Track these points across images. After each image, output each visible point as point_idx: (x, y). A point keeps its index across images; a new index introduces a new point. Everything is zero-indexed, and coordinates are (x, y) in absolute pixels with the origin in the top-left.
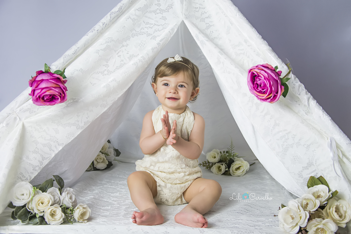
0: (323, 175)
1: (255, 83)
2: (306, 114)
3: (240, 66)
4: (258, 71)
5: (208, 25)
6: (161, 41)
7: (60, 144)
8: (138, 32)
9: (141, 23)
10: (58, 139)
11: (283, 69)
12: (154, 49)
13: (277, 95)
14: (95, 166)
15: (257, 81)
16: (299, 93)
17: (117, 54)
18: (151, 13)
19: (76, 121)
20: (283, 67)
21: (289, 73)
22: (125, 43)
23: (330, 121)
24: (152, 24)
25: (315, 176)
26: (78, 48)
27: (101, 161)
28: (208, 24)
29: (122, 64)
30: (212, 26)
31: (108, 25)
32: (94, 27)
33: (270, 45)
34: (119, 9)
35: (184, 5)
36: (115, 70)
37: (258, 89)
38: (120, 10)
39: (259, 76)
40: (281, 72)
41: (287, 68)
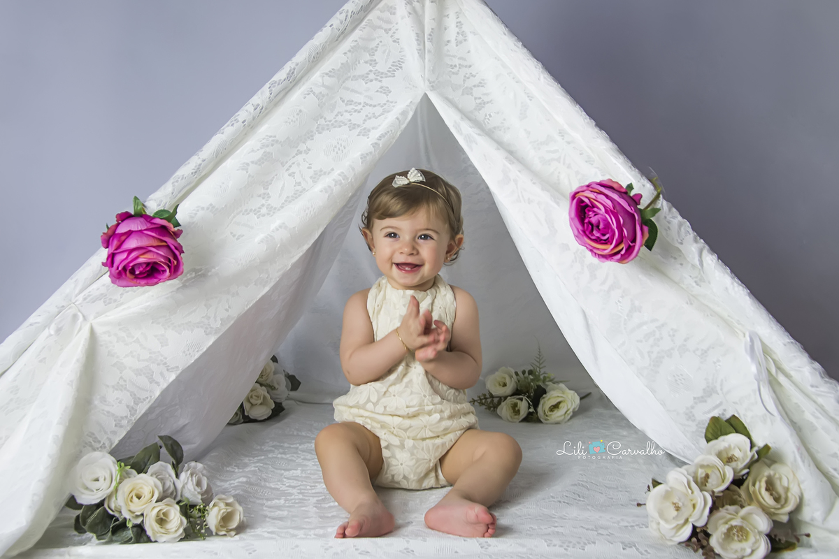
0: (738, 414)
1: (586, 221)
2: (698, 285)
3: (551, 186)
4: (592, 196)
5: (478, 101)
6: (380, 140)
7: (171, 368)
8: (330, 121)
9: (336, 102)
10: (166, 358)
11: (643, 188)
12: (365, 157)
13: (634, 246)
14: (246, 414)
15: (590, 218)
16: (680, 241)
17: (288, 170)
18: (357, 80)
19: (203, 317)
20: (644, 186)
21: (657, 197)
22: (302, 147)
23: (748, 298)
24: (360, 104)
25: (722, 417)
26: (204, 161)
27: (259, 402)
28: (480, 98)
29: (297, 191)
30: (488, 103)
31: (266, 109)
32: (237, 114)
33: (613, 139)
34: (288, 74)
35: (427, 60)
36: (283, 204)
37: (593, 235)
38: (291, 77)
39: (594, 206)
40: (640, 196)
41: (652, 187)
